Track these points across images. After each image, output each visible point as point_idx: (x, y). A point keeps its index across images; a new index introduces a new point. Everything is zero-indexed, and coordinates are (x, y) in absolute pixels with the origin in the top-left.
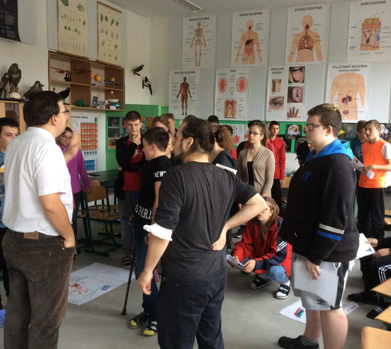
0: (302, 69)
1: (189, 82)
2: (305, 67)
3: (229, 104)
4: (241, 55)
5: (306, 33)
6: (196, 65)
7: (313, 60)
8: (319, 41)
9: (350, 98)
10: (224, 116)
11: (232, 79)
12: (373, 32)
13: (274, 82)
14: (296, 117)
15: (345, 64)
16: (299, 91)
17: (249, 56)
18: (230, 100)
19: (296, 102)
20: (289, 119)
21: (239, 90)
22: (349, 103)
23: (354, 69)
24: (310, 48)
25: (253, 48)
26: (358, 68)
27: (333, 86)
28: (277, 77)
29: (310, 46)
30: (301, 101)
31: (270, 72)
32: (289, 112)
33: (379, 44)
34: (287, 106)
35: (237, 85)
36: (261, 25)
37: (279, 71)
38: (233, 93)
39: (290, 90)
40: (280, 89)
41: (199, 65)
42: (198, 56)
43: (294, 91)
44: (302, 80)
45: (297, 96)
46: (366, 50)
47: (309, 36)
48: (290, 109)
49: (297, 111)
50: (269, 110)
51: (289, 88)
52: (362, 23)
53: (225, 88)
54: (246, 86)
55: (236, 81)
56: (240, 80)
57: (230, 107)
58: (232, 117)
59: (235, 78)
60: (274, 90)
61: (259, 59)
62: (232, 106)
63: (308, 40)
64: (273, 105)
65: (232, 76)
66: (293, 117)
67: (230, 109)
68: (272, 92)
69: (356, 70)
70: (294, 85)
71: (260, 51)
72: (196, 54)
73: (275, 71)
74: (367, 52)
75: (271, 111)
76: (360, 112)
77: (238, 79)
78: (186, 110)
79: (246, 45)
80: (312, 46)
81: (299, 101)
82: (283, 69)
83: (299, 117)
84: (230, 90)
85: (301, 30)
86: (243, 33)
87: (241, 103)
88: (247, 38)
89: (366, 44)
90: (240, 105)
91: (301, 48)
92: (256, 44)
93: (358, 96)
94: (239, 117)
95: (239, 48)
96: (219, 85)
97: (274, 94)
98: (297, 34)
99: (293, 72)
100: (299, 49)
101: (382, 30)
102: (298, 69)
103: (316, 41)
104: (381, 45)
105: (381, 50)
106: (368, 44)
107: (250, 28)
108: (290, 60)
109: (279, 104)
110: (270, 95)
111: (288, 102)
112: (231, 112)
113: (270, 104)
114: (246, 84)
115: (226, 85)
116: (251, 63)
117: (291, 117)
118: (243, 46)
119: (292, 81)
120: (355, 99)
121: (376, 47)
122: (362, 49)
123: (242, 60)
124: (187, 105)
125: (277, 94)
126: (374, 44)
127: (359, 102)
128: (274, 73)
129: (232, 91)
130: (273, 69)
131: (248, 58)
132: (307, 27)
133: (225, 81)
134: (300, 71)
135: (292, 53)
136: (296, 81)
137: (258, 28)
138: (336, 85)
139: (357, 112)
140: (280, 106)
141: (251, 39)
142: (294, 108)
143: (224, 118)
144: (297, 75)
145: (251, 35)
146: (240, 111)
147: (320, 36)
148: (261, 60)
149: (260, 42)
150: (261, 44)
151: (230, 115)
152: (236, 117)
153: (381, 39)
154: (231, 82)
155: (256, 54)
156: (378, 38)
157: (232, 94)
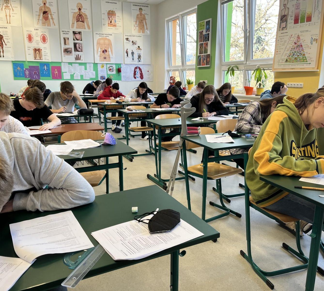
0: (80, 33)
1: (3, 34)
2: (81, 32)
3: (36, 51)
4: (40, 20)
5: (80, 13)
6: (7, 23)
7: (85, 29)
8: (87, 18)
9: (106, 51)
10: (34, 58)
11: (36, 34)
12: (113, 18)
13: (64, 39)
14: (80, 60)
15: (102, 33)
16: (80, 45)
17: (46, 21)
18: (37, 48)
19: (79, 51)
20: (76, 61)
21: (43, 42)
22: (106, 53)
23: (106, 36)
24: (83, 22)
25: (48, 17)
26: (108, 36)
27: (97, 44)
28: (66, 36)
29: (83, 21)
30: (82, 51)
31: (62, 33)
32: (76, 57)
33: (116, 24)
34: (74, 54)
35: (41, 39)
36: (52, 4)
37: (67, 33)
38: (38, 43)
39: (75, 44)
40: (69, 43)
41: (10, 23)
42: (8, 17)
43: (77, 45)
44: (81, 40)
45: (79, 48)
46: (110, 27)
47: (81, 15)
48: (77, 56)
49: (80, 56)
50: (64, 55)
51: (74, 43)
52: (107, 12)
53: (32, 40)
54: (47, 40)
55: (40, 36)
56: (42, 36)
57: (37, 53)
58: (40, 59)
59: (39, 34)
60: (65, 44)
61: (53, 24)
62: (39, 52)
63: (81, 17)
64: (66, 53)
65: (36, 33)
66: (78, 60)
67: (38, 54)
68: (64, 45)
69: (107, 36)
70: (76, 41)
71: (53, 19)
72: (6, 16)
73: (65, 32)
74: (111, 27)
75: (65, 56)
76: (111, 58)
77: (41, 35)
78: (3, 54)
79: (43, 14)
80: (84, 21)
81: (81, 51)
82: (69, 32)
83: (82, 60)
84: (36, 42)
85: (77, 10)
86: (40, 6)
87: (45, 50)
88: (43, 10)
89: (110, 24)
90: (45, 52)
91: (78, 21)
92: (50, 14)
93: (110, 50)
94: (45, 59)
95: (39, 15)
96: (27, 38)
97: (65, 46)
98: (75, 13)
99: (75, 34)
100: (77, 22)
101: (117, 18)
102: (78, 33)
103: (86, 18)
104: (117, 25)
105: (117, 27)
106: (111, 24)
107: (45, 4)
108: (73, 27)
109: (69, 52)
110: (63, 47)
111: (74, 51)
112: (39, 56)
113: (64, 52)
114: (47, 39)
115: (33, 38)
116: (48, 26)
117: (77, 60)
118: (42, 14)
119: (75, 39)
120: (108, 51)
121: (115, 26)
122: (109, 26)
123: (42, 23)
124: (3, 51)
125: (67, 47)
126: (114, 24)
127: (110, 53)
128: (64, 33)
129: (37, 43)
130: (63, 31)
131: (46, 23)
132: (80, 9)
133: (32, 36)
134: (79, 34)
135: (73, 23)
136: (77, 40)
137: (50, 5)
138: (98, 43)
139: (110, 58)
140: (70, 53)
141: (46, 11)
142: (78, 55)
143: (34, 59)
144: (78, 36)
145: (46, 8)
146: (45, 56)
147: (87, 15)
148: (55, 25)
149: (52, 14)
150: (53, 15)
151: (38, 58)
152: (43, 59)
153: (117, 22)
154: (36, 36)
155: (51, 20)
156: (116, 22)
157: (38, 45)
